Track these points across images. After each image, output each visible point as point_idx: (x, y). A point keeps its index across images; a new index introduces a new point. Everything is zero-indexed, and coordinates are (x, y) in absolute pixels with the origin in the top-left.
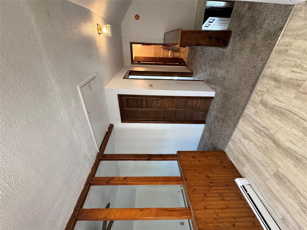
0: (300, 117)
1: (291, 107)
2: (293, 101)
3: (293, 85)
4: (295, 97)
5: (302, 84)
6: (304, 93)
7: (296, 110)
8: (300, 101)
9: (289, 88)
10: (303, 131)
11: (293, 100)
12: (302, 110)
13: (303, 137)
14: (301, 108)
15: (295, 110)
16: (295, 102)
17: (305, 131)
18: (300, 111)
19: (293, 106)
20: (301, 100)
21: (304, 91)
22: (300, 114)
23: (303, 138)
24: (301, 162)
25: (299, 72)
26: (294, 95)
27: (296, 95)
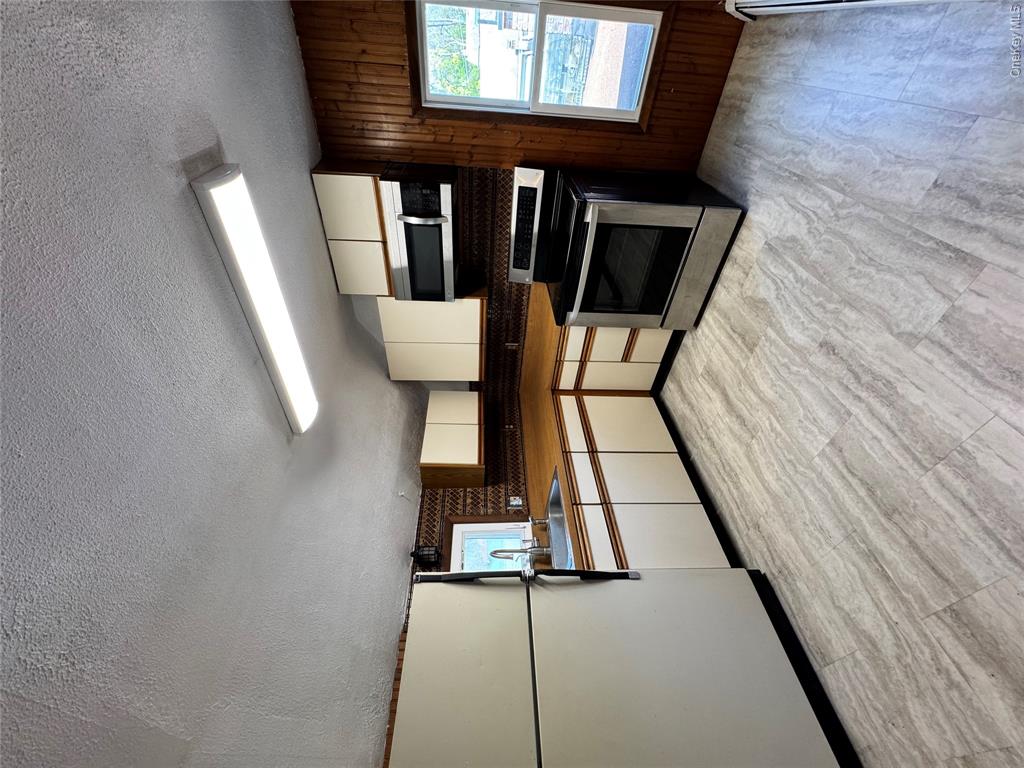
0: (975, 515)
1: (998, 563)
2: (987, 579)
3: (975, 631)
4: (975, 587)
5: (945, 610)
6: (947, 580)
7: (982, 546)
8: (964, 567)
9: (989, 631)
10: (974, 469)
11: (985, 584)
12: (963, 536)
13: (978, 449)
14: (965, 542)
15: (984, 546)
16: (980, 574)
17: (967, 469)
18: (971, 534)
19: (989, 562)
20: (959, 567)
21: (945, 587)
22: (973, 525)
23: (980, 446)
24: (1004, 365)
25: (946, 652)
26: (976, 595)
27: (970, 593)
